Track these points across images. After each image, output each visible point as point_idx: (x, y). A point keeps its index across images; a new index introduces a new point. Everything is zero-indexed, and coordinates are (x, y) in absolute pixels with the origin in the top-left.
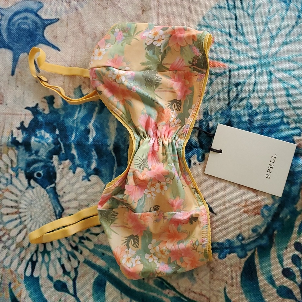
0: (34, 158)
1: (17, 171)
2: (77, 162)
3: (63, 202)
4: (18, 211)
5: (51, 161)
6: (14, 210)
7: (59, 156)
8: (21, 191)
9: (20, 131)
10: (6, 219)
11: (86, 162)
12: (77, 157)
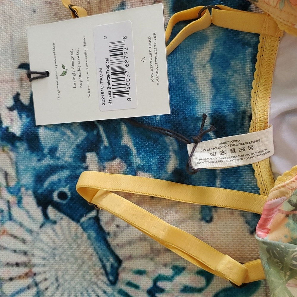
0: (48, 162)
1: (18, 194)
2: (137, 160)
3: (118, 245)
4: (30, 271)
5: (84, 165)
6: (23, 270)
7: (98, 154)
8: (31, 232)
9: (15, 112)
10: (9, 288)
11: (155, 160)
12: (134, 150)
